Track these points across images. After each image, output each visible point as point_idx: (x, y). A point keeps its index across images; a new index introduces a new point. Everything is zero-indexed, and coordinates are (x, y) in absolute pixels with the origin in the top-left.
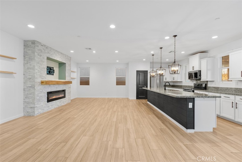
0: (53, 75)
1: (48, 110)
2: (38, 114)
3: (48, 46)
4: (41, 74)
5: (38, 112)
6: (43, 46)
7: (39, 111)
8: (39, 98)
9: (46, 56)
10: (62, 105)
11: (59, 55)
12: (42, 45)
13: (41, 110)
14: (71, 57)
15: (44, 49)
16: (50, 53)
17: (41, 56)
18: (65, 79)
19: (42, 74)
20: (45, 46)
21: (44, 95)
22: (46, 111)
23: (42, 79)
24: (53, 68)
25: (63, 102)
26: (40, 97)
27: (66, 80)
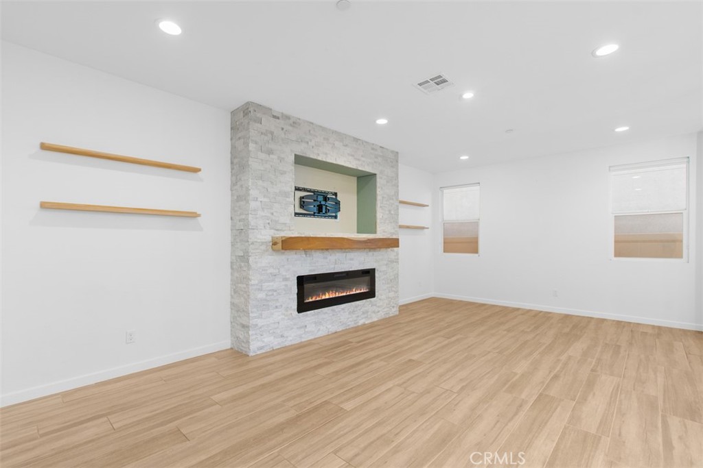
0: (336, 217)
1: (301, 337)
2: (263, 351)
3: (299, 119)
4: (272, 214)
5: (263, 345)
6: (278, 118)
7: (265, 340)
8: (267, 295)
9: (291, 151)
10: (361, 322)
11: (346, 146)
12: (274, 117)
13: (272, 338)
14: (397, 153)
15: (283, 129)
16: (308, 143)
17: (270, 152)
18: (375, 232)
19: (275, 214)
20: (288, 117)
21: (286, 285)
22: (294, 342)
23: (279, 232)
24: (336, 194)
25: (363, 313)
26: (270, 293)
27: (380, 234)
